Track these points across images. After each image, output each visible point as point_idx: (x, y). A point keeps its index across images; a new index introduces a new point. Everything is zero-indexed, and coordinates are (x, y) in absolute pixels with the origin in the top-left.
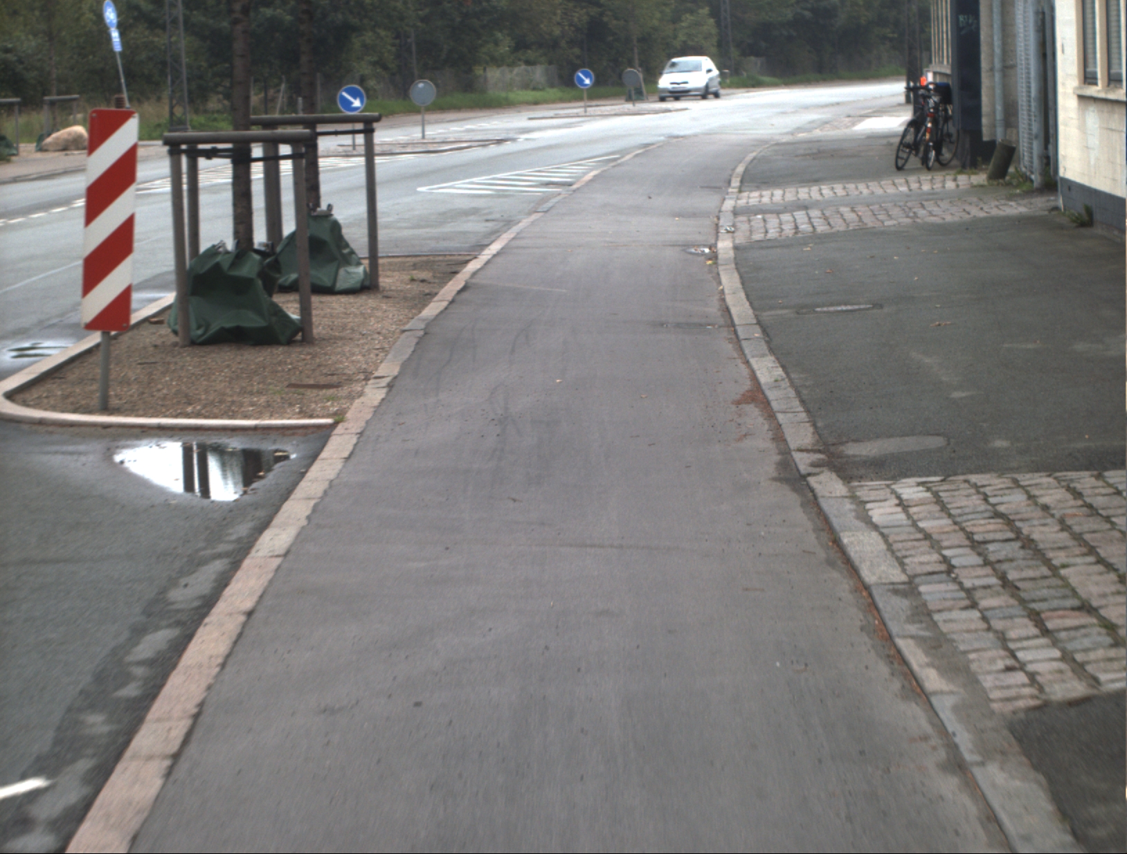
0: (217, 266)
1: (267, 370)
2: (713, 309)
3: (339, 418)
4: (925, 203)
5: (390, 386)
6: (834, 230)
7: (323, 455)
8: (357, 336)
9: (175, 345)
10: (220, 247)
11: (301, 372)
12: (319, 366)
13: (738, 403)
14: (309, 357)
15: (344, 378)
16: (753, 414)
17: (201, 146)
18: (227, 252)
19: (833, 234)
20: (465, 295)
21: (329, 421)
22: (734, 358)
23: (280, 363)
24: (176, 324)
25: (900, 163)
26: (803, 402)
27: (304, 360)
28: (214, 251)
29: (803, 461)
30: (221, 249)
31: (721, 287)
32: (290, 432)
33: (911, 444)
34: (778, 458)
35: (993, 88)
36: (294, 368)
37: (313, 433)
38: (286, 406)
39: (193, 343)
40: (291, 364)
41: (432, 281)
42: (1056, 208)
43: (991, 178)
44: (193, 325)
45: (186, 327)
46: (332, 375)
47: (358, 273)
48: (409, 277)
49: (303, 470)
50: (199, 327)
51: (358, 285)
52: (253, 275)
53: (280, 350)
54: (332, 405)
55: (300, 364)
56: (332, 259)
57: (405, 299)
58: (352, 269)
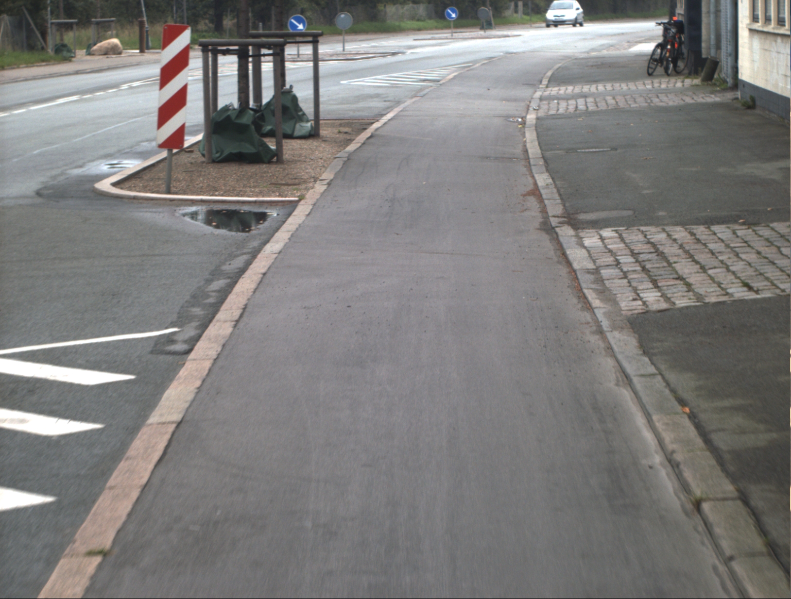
0: (228, 117)
1: (258, 176)
2: (518, 151)
3: (302, 198)
4: (659, 95)
5: (329, 184)
6: (599, 109)
7: (294, 213)
8: (308, 160)
9: (203, 162)
10: (230, 106)
11: (277, 178)
12: (288, 174)
13: (524, 195)
14: (281, 170)
15: (302, 181)
16: (532, 201)
17: (220, 48)
18: (234, 109)
19: (598, 111)
20: (371, 140)
21: (297, 199)
22: (526, 175)
23: (265, 172)
24: (204, 150)
25: (651, 71)
26: (560, 195)
27: (279, 171)
28: (226, 109)
29: (554, 222)
30: (231, 108)
31: (525, 139)
32: (275, 204)
33: (614, 214)
34: (541, 220)
35: (709, 24)
36: (273, 175)
37: (287, 204)
38: (271, 192)
39: (214, 161)
40: (271, 173)
41: (352, 133)
42: (737, 99)
43: (703, 80)
44: (214, 151)
45: (210, 151)
46: (295, 179)
47: (307, 126)
48: (337, 131)
49: (284, 220)
50: (217, 152)
51: (307, 134)
52: (249, 122)
53: (264, 167)
54: (297, 192)
55: (276, 173)
56: (293, 118)
57: (336, 142)
58: (304, 124)
